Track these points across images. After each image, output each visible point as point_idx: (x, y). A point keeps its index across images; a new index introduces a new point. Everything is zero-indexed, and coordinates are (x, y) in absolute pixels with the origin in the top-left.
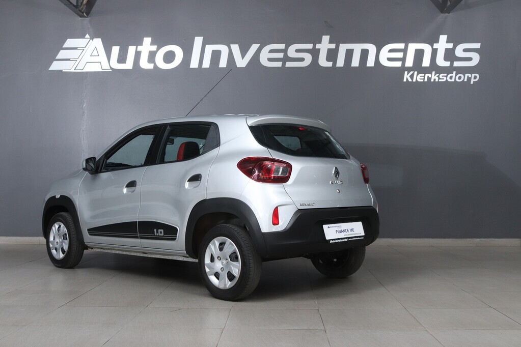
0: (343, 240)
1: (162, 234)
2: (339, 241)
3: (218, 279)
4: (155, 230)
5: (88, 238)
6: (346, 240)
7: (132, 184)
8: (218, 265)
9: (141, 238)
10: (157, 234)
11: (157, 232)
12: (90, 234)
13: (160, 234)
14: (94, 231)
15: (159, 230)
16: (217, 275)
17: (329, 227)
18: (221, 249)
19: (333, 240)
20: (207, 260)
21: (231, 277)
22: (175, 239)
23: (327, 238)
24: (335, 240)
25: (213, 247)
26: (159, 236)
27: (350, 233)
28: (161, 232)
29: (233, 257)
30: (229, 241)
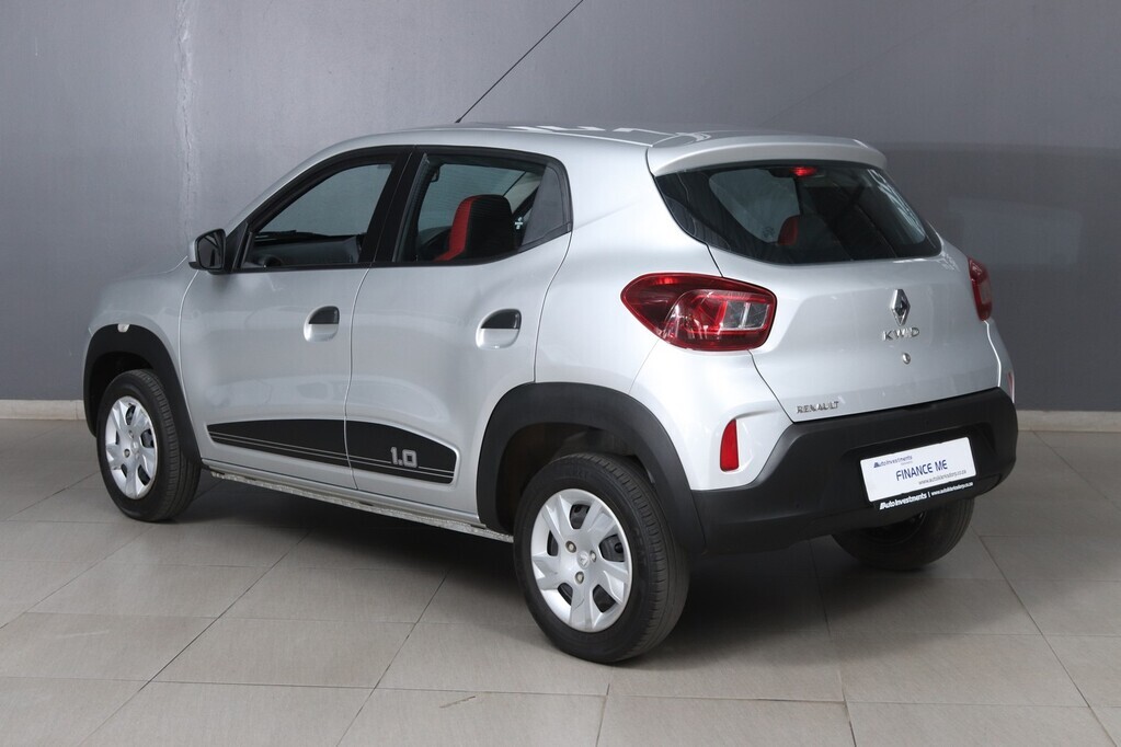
0: (917, 498)
1: (414, 464)
2: (905, 501)
3: (569, 601)
4: (394, 451)
5: (211, 451)
6: (923, 496)
7: (326, 316)
8: (569, 566)
9: (355, 466)
10: (400, 463)
11: (400, 456)
12: (214, 440)
13: (407, 463)
14: (227, 432)
15: (406, 453)
16: (566, 591)
17: (877, 465)
18: (577, 523)
19: (886, 500)
20: (538, 549)
21: (603, 600)
22: (448, 481)
23: (872, 497)
24: (892, 499)
25: (555, 514)
26: (403, 466)
27: (936, 473)
28: (410, 459)
29: (611, 549)
30: (598, 504)
